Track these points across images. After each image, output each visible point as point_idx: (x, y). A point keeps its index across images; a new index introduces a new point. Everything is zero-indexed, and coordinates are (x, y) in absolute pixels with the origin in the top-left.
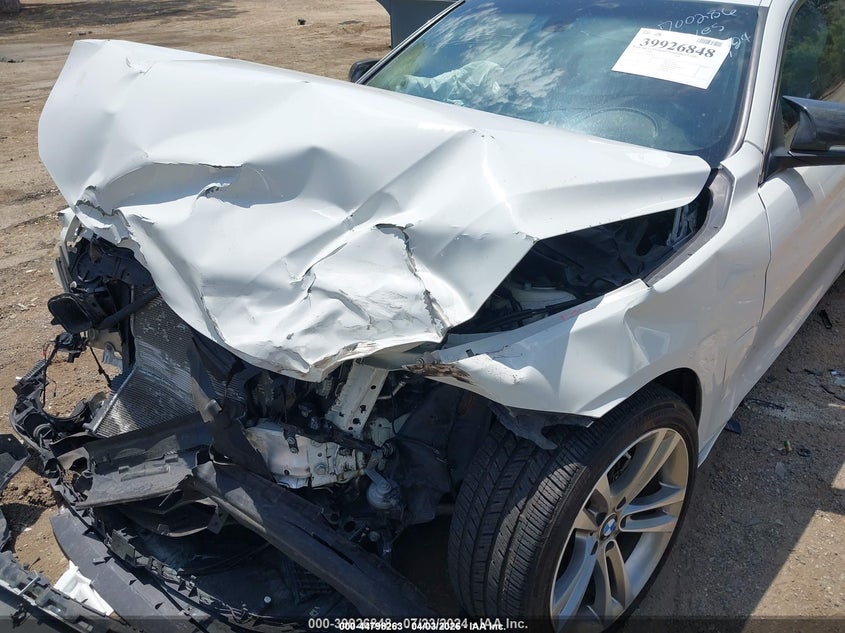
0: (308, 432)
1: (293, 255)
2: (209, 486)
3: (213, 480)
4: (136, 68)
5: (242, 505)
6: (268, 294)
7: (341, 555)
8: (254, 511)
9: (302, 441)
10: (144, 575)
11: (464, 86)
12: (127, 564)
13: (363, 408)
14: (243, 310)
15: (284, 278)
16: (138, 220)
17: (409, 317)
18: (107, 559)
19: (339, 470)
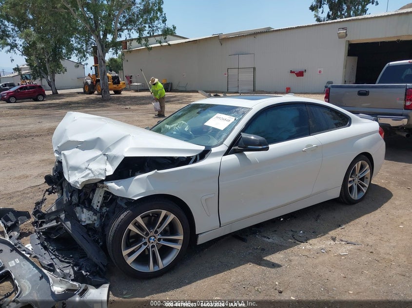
0: (85, 207)
1: (87, 161)
2: (62, 220)
3: (63, 219)
4: (75, 119)
5: (68, 226)
6: (80, 170)
7: (86, 240)
8: (70, 227)
9: (85, 210)
10: (46, 248)
11: (177, 128)
12: (42, 244)
13: (99, 202)
14: (75, 174)
15: (84, 167)
16: (63, 154)
17: (101, 174)
18: (39, 244)
19: (93, 220)
